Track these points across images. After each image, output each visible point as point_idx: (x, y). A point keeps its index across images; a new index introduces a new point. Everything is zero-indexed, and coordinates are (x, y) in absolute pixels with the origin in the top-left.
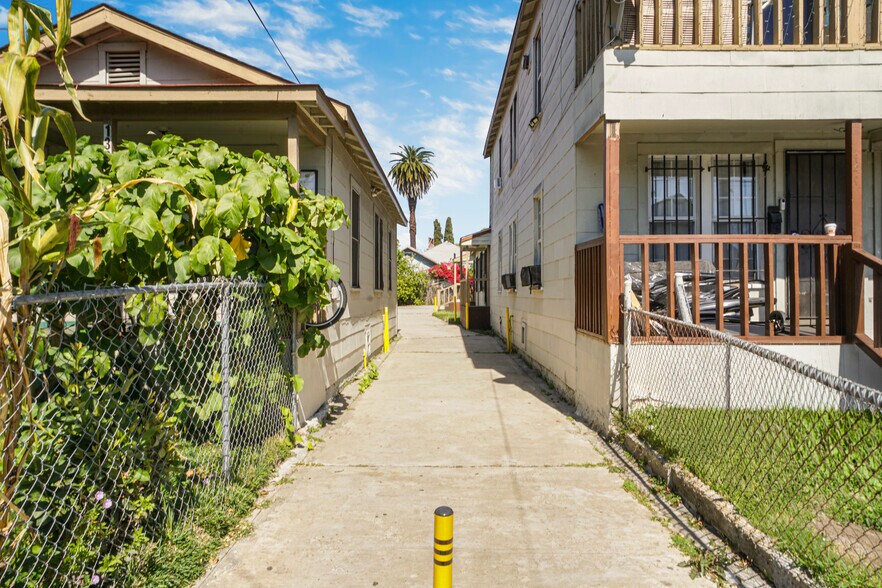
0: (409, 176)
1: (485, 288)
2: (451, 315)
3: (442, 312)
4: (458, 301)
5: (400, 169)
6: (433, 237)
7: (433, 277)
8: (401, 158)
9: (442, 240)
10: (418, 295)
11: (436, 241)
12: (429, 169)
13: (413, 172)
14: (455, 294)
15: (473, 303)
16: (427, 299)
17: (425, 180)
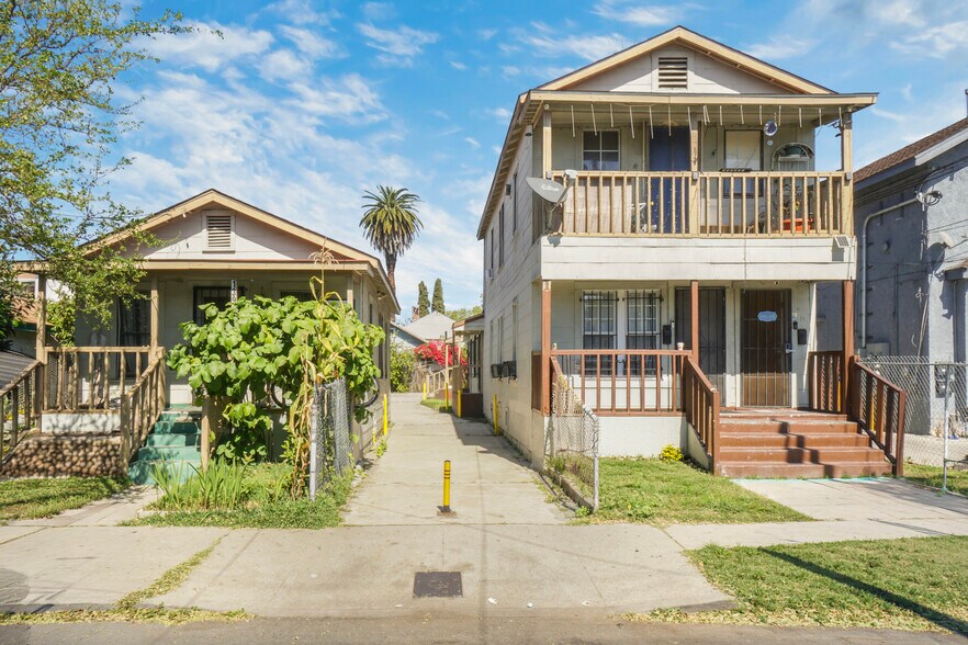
0: (388, 226)
1: (479, 374)
2: (442, 403)
3: (431, 401)
4: (450, 387)
5: (375, 217)
6: (417, 306)
7: (420, 358)
8: (376, 202)
9: (430, 309)
10: (401, 380)
11: (421, 311)
12: (413, 218)
13: (392, 222)
14: (447, 380)
15: (466, 390)
16: (413, 385)
17: (407, 231)
